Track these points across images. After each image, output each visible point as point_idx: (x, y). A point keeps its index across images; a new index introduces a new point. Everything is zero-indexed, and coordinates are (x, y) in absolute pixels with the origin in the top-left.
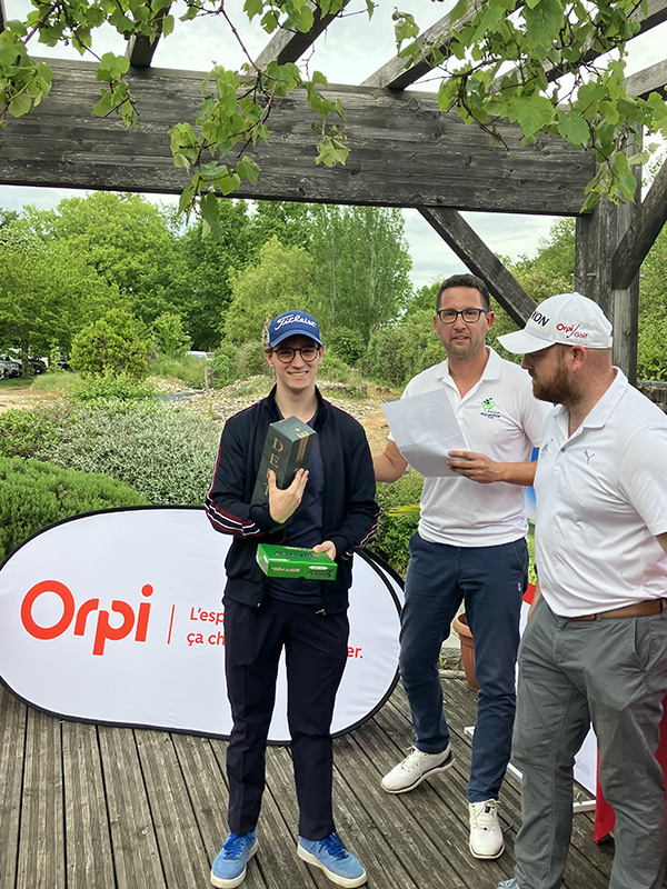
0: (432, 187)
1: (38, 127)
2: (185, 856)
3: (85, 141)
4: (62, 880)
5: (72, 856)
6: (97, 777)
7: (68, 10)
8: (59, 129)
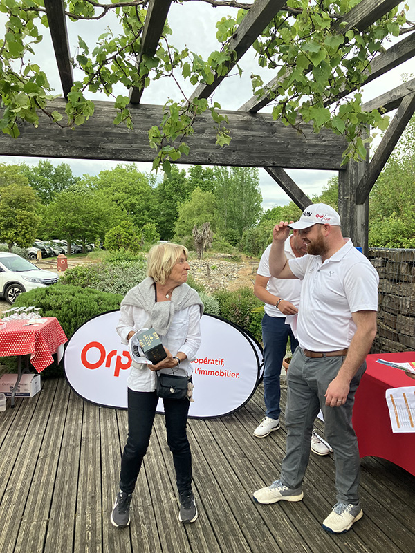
0: (270, 157)
1: (88, 132)
2: (156, 469)
3: (110, 138)
4: (99, 479)
5: (104, 468)
6: (116, 432)
7: (102, 76)
8: (98, 132)
